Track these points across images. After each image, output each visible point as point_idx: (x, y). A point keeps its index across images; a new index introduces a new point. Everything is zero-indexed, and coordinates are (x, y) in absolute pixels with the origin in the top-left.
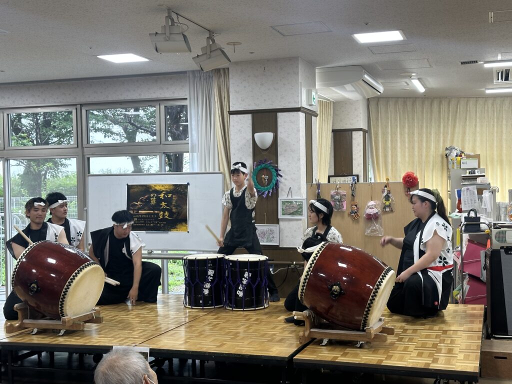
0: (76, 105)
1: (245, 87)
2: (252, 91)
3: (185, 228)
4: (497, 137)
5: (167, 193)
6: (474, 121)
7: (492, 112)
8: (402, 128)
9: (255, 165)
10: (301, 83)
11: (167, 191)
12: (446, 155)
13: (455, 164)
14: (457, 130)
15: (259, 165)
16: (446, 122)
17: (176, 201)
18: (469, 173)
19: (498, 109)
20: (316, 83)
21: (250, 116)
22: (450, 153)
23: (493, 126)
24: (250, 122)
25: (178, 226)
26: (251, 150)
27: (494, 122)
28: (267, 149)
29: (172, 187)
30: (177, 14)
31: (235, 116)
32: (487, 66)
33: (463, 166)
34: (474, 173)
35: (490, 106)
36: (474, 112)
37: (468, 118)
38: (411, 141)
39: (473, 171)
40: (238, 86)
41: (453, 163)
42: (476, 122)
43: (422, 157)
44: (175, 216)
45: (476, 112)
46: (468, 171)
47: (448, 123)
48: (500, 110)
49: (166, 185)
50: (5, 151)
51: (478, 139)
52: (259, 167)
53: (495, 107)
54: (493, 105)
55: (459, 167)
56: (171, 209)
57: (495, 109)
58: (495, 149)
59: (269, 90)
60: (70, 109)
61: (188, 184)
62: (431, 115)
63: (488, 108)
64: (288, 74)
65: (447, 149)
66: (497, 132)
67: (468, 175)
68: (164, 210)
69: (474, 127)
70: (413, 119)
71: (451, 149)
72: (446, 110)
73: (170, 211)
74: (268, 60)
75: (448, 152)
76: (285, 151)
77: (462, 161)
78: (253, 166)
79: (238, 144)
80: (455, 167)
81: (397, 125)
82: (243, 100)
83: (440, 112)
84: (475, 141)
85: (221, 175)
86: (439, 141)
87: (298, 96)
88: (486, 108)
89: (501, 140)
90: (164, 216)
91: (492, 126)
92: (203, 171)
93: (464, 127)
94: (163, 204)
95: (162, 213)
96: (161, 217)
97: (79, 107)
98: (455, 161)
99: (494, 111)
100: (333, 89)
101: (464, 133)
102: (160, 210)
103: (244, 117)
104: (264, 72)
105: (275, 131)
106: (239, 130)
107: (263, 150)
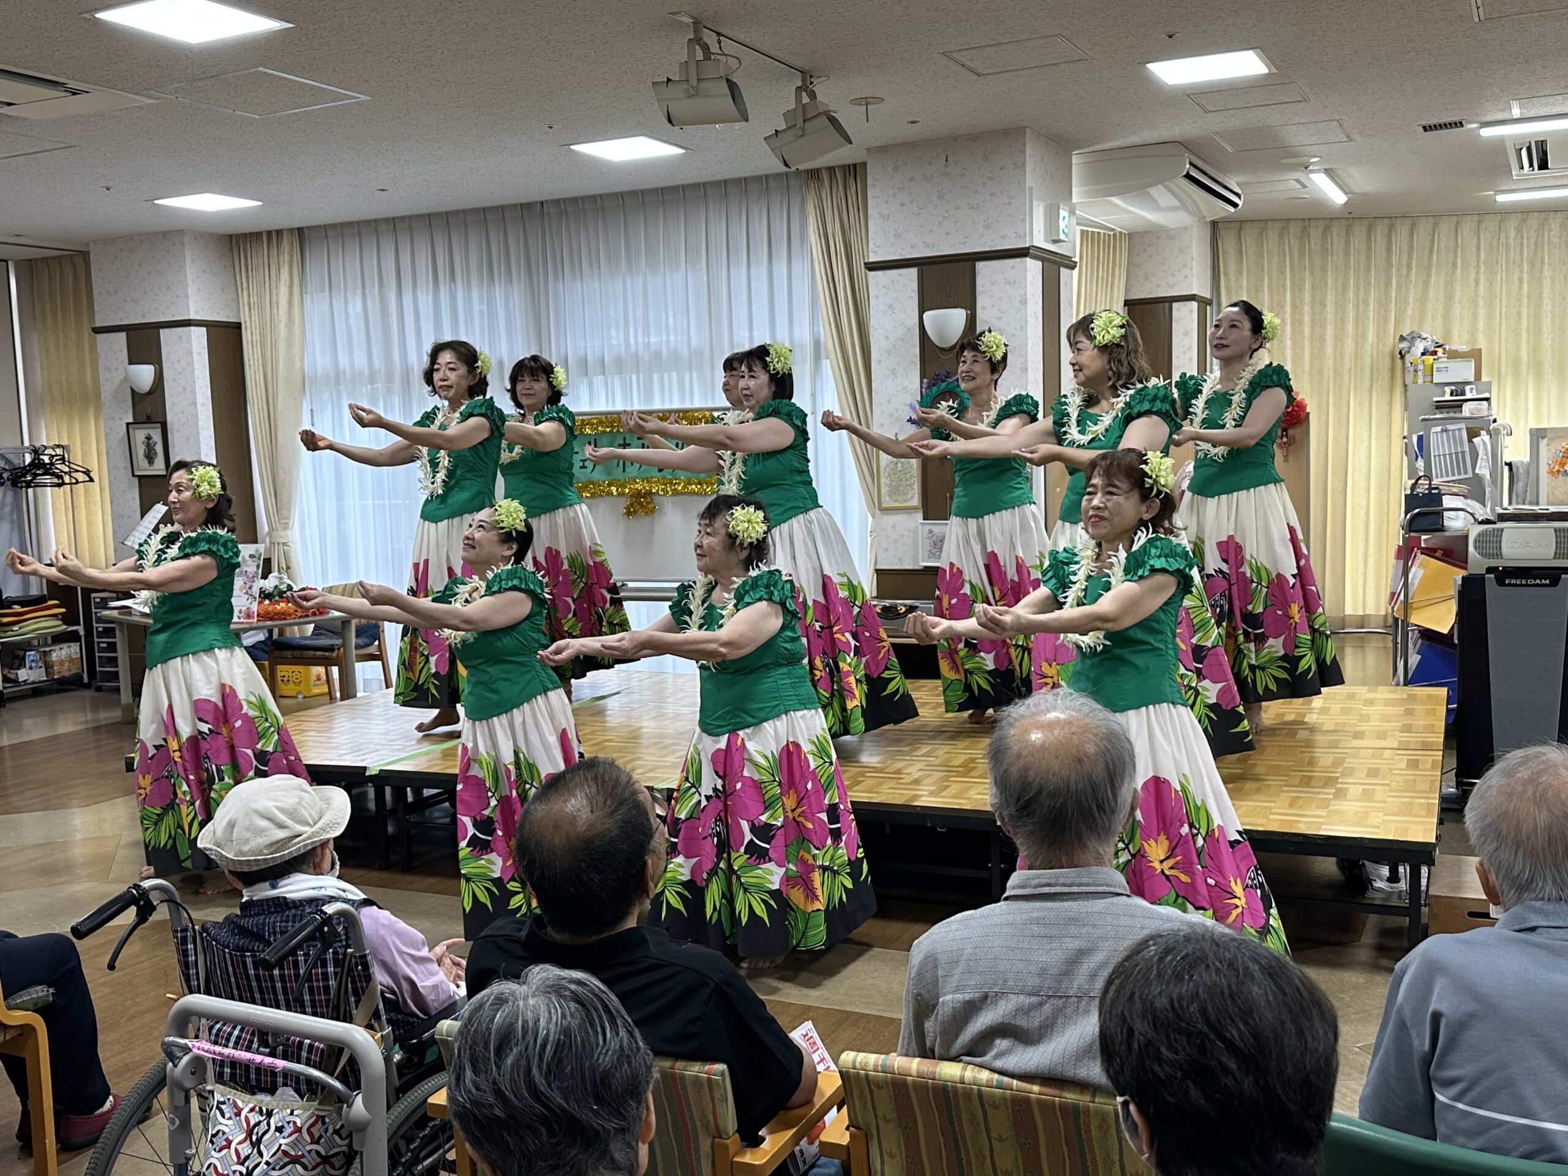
1: (902, 205)
2: (919, 214)
4: (1528, 306)
6: (1473, 272)
7: (1518, 249)
8: (1298, 289)
9: (924, 386)
10: (1031, 189)
12: (1400, 353)
13: (1420, 373)
14: (1432, 292)
15: (934, 385)
16: (1404, 273)
18: (1452, 394)
19: (1533, 241)
20: (1074, 190)
22: (1410, 348)
23: (1521, 283)
24: (914, 285)
27: (1521, 271)
30: (718, 34)
31: (881, 273)
32: (1486, 132)
33: (1438, 378)
34: (1463, 393)
35: (1512, 233)
36: (1475, 250)
37: (1459, 264)
38: (1318, 322)
39: (1459, 388)
40: (886, 202)
41: (1416, 371)
42: (1478, 273)
43: (1342, 357)
45: (1478, 249)
46: (1448, 390)
47: (1408, 275)
48: (1536, 244)
51: (1482, 312)
52: (935, 389)
53: (1525, 235)
54: (1519, 230)
55: (1428, 379)
57: (1525, 241)
58: (1524, 336)
59: (957, 208)
62: (1369, 258)
63: (1507, 238)
64: (1002, 169)
65: (1402, 338)
66: (1528, 297)
67: (1448, 397)
69: (1473, 284)
70: (1324, 270)
71: (1413, 338)
72: (1405, 246)
75: (1404, 345)
77: (1435, 366)
79: (887, 338)
80: (1420, 381)
81: (1284, 286)
82: (897, 236)
83: (1389, 251)
84: (1475, 316)
86: (1386, 320)
87: (1024, 220)
88: (1503, 240)
89: (1537, 316)
91: (1516, 282)
93: (1449, 286)
98: (1421, 367)
99: (1522, 244)
100: (1115, 200)
101: (1449, 299)
103: (900, 275)
104: (946, 166)
105: (971, 306)
106: (890, 306)
107: (943, 350)
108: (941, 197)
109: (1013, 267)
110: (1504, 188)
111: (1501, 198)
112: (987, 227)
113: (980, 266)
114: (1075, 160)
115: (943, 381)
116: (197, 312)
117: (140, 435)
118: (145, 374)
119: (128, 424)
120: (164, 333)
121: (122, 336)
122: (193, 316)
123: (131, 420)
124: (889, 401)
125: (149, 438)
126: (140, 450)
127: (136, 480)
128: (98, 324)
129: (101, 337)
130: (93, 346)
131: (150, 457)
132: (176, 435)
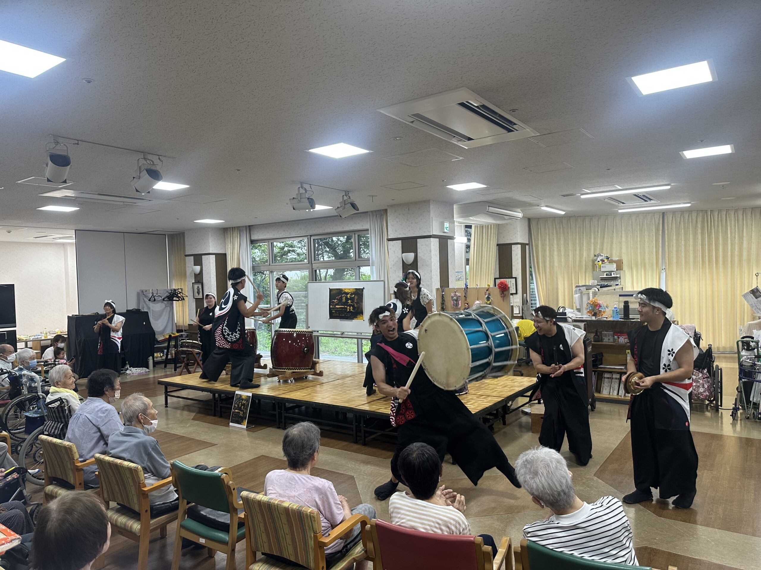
0: (307, 236)
1: (397, 222)
2: (402, 225)
3: (361, 318)
4: (640, 245)
5: (352, 294)
6: (620, 234)
7: (636, 226)
8: (558, 240)
10: (432, 218)
11: (351, 293)
13: (598, 268)
14: (606, 240)
16: (596, 234)
17: (357, 299)
18: (606, 275)
20: (455, 215)
21: (400, 242)
23: (637, 237)
24: (401, 245)
25: (358, 316)
26: (401, 265)
27: (637, 233)
28: (411, 264)
29: (354, 290)
30: (310, 185)
31: (391, 242)
32: (582, 197)
36: (620, 226)
38: (566, 251)
39: (610, 273)
40: (392, 221)
42: (622, 234)
43: (576, 262)
44: (356, 309)
45: (622, 227)
46: (605, 274)
47: (598, 235)
48: (642, 224)
49: (351, 289)
50: (270, 266)
51: (624, 246)
54: (636, 219)
55: (600, 270)
56: (354, 305)
58: (639, 255)
59: (412, 223)
60: (304, 238)
61: (364, 288)
62: (583, 229)
63: (632, 222)
64: (424, 212)
65: (595, 256)
66: (640, 242)
68: (350, 306)
69: (620, 237)
70: (568, 233)
72: (596, 225)
73: (353, 306)
74: (411, 203)
76: (423, 265)
77: (602, 266)
79: (393, 261)
81: (554, 239)
82: (396, 231)
83: (590, 227)
85: (382, 282)
86: (590, 249)
87: (430, 227)
90: (350, 309)
91: (636, 237)
92: (378, 280)
93: (612, 238)
94: (349, 301)
95: (349, 307)
96: (348, 310)
97: (309, 237)
98: (597, 266)
99: (637, 224)
100: (471, 218)
102: (348, 306)
103: (397, 242)
104: (409, 211)
105: (416, 252)
106: (393, 252)
107: (408, 265)
108: (407, 220)
109: (427, 241)
111: (620, 211)
112: (420, 229)
113: (418, 240)
114: (454, 207)
116: (212, 251)
117: (196, 286)
118: (197, 268)
119: (193, 283)
120: (203, 256)
121: (192, 257)
122: (211, 252)
123: (194, 282)
125: (198, 287)
126: (196, 291)
127: (195, 299)
128: (187, 254)
129: (187, 258)
130: (185, 260)
131: (198, 293)
132: (206, 287)
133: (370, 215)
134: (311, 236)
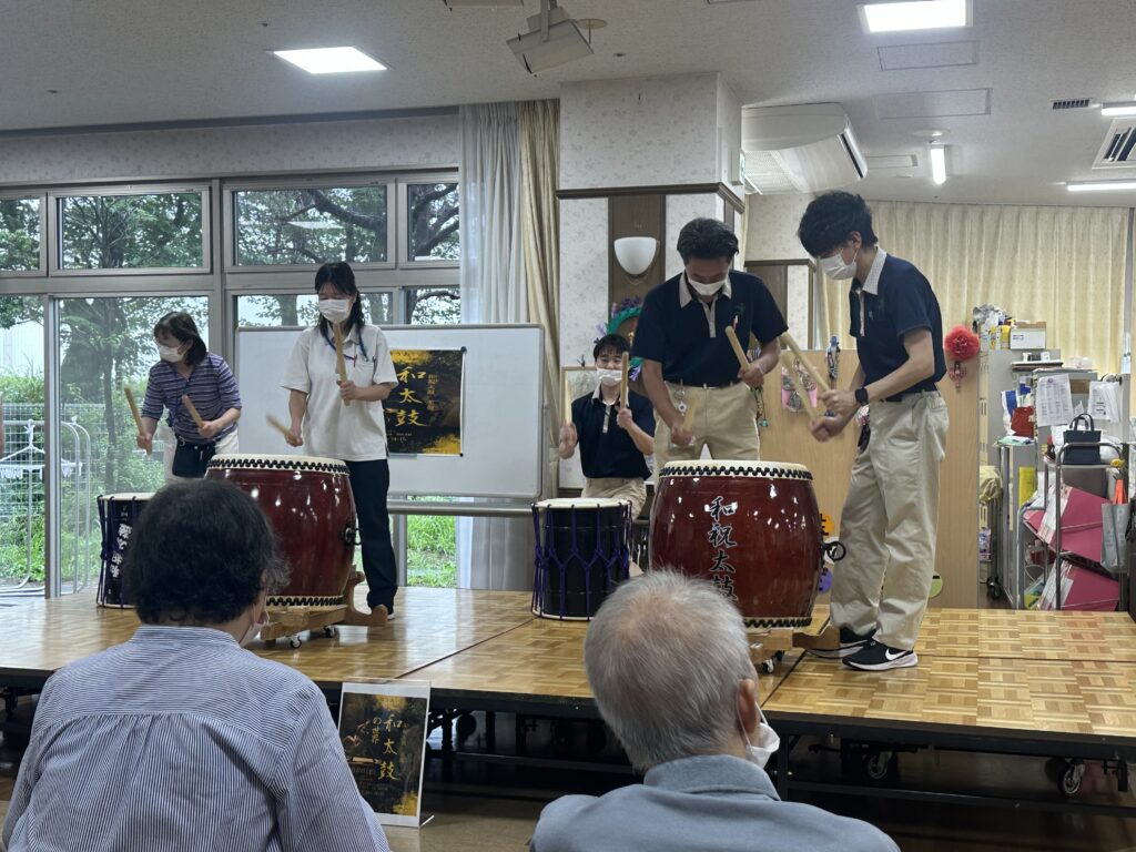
0: (209, 180)
1: (595, 138)
2: (611, 147)
3: (454, 445)
4: (1076, 288)
5: (416, 369)
6: (1031, 256)
7: (1068, 239)
9: (614, 309)
11: (415, 366)
12: (975, 323)
13: (998, 340)
15: (623, 309)
17: (436, 387)
18: (1029, 359)
19: (1081, 231)
21: (603, 203)
22: (984, 319)
23: (1070, 268)
24: (605, 213)
25: (440, 442)
26: (605, 277)
27: (1071, 258)
28: (641, 276)
29: (426, 357)
31: (570, 201)
32: (1107, 112)
33: (1015, 345)
34: (1039, 359)
35: (1064, 225)
36: (1032, 236)
37: (1019, 249)
39: (1035, 354)
40: (579, 135)
41: (993, 338)
42: (1035, 256)
44: (433, 419)
45: (1036, 235)
46: (1026, 355)
47: (979, 255)
48: (1083, 235)
49: (413, 352)
51: (1039, 291)
52: (623, 313)
53: (1074, 226)
54: (1070, 222)
55: (1006, 345)
56: (424, 405)
57: (1075, 231)
58: (1073, 314)
59: (648, 144)
60: (195, 188)
61: (464, 350)
62: (946, 240)
63: (1060, 228)
64: (692, 108)
65: (977, 311)
66: (1076, 280)
67: (1025, 361)
68: (408, 407)
69: (1031, 266)
71: (986, 310)
72: (975, 230)
73: (422, 408)
74: (649, 79)
75: (978, 316)
77: (1012, 334)
78: (610, 310)
79: (576, 263)
80: (998, 347)
82: (589, 167)
84: (1032, 296)
85: (533, 333)
87: (714, 159)
88: (1056, 230)
89: (1083, 299)
90: (407, 419)
91: (1068, 267)
93: (1012, 265)
94: (407, 393)
95: (402, 413)
96: (401, 422)
97: (216, 184)
98: (998, 335)
99: (1072, 235)
101: (1011, 279)
102: (400, 407)
103: (591, 204)
104: (639, 103)
105: (660, 236)
106: (580, 234)
107: (633, 277)
108: (633, 133)
109: (702, 202)
110: (1078, 179)
111: (1072, 188)
112: (678, 162)
113: (671, 199)
114: (744, 114)
115: (633, 306)
124: (577, 325)
133: (464, 119)
134: (222, 180)
